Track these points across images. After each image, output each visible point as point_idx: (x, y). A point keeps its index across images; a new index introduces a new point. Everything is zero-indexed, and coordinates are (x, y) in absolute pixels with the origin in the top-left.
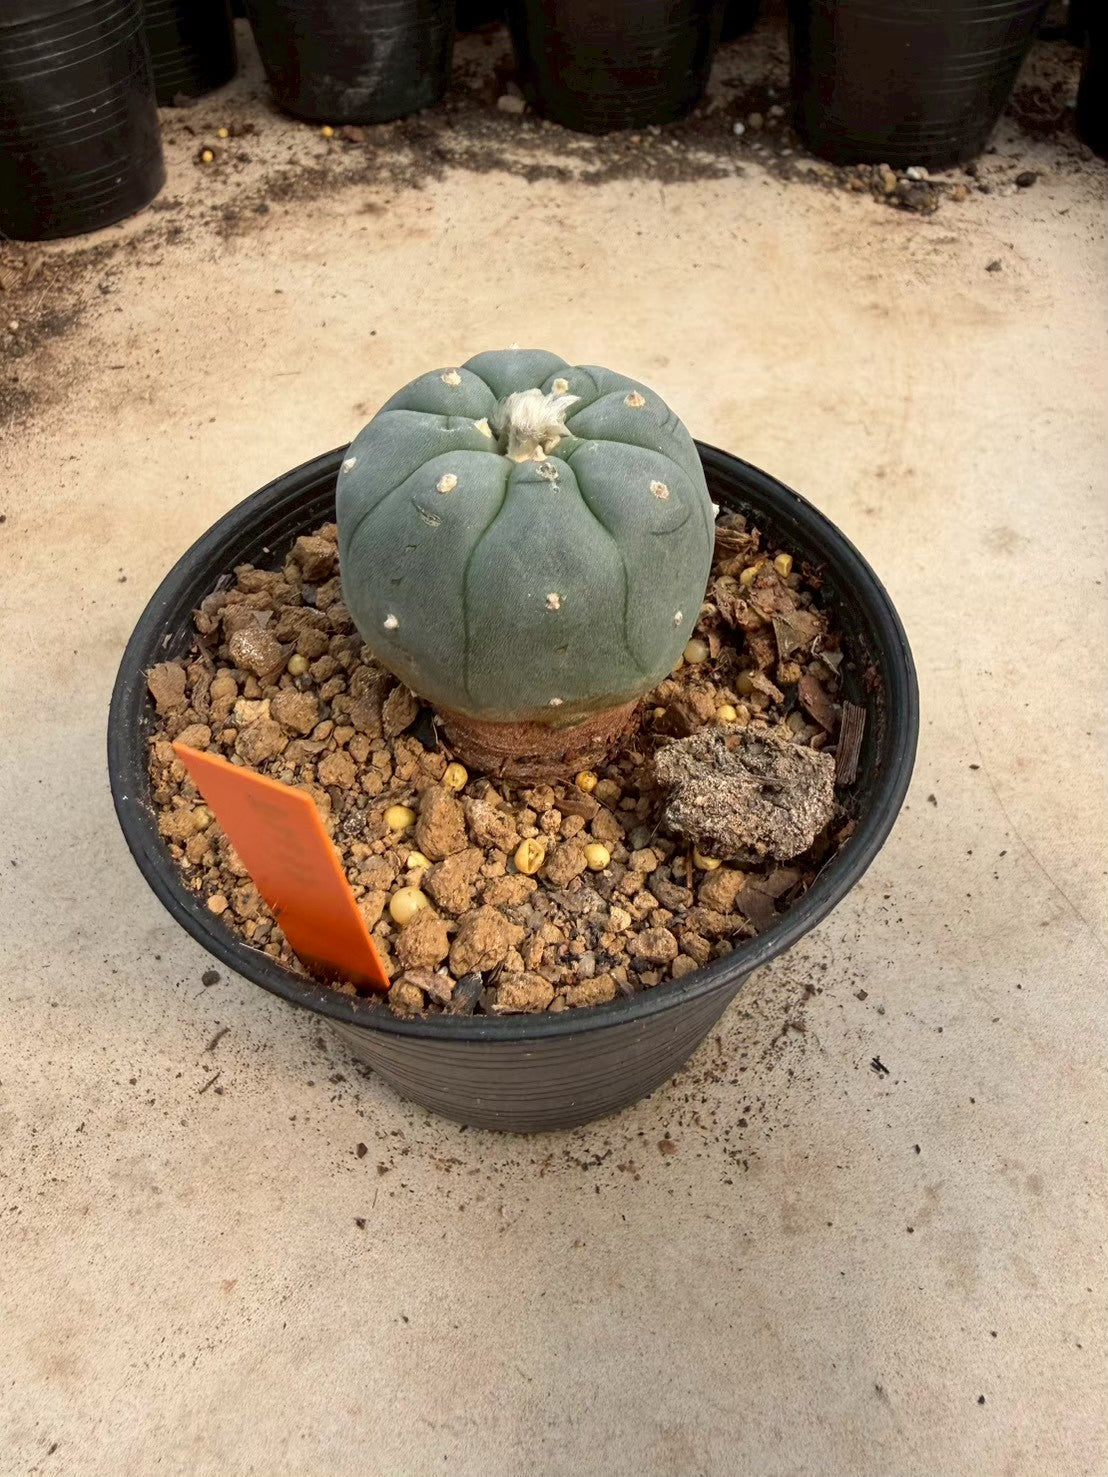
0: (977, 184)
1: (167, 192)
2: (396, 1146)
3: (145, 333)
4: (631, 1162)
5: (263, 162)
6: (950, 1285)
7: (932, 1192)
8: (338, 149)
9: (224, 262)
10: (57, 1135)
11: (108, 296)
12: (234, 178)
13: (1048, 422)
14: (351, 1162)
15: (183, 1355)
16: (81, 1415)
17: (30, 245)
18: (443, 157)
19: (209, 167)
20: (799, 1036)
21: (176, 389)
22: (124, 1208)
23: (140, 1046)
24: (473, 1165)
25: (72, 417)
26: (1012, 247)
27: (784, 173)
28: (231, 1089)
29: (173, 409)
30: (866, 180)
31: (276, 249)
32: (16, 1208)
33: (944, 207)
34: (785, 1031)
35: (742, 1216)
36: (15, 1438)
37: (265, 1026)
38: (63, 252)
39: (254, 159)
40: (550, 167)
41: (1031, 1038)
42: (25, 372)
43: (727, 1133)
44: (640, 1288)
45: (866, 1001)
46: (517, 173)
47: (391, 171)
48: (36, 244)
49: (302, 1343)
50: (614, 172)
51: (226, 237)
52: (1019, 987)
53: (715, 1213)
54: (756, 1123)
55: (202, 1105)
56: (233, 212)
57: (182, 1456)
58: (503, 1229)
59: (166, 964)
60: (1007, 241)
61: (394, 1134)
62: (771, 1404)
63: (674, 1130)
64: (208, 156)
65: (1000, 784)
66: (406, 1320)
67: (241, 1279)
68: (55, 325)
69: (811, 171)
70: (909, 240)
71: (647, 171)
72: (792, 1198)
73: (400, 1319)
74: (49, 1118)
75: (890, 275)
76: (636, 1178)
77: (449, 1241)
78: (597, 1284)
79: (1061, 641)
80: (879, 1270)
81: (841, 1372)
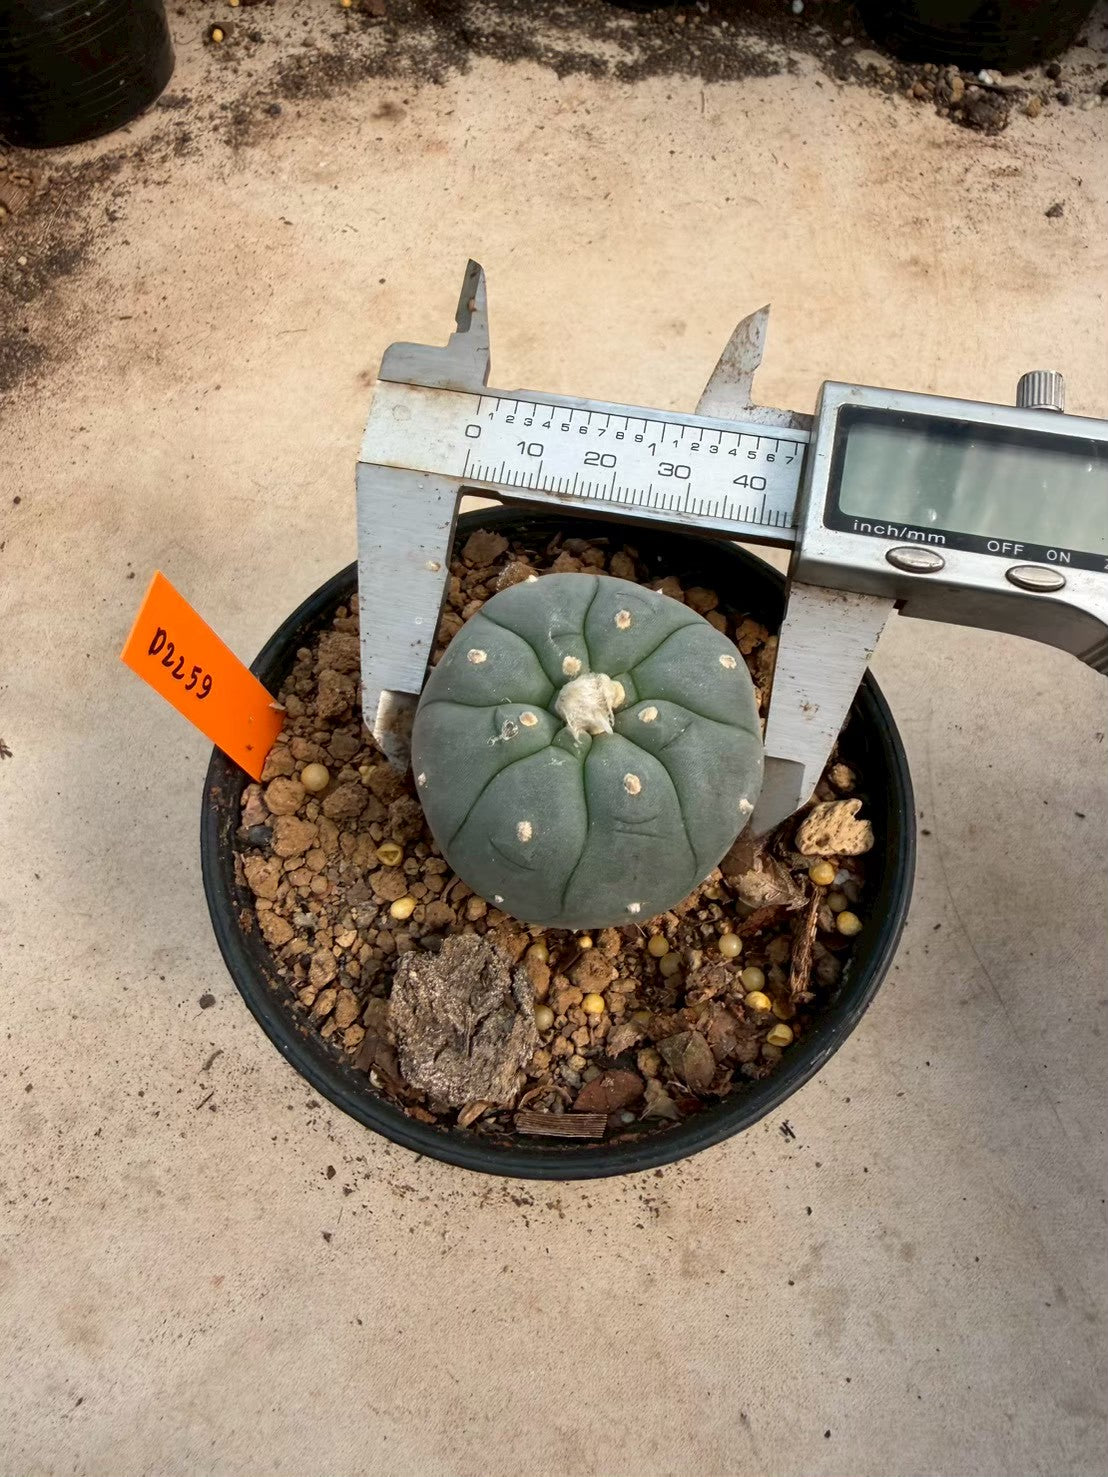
0: (1057, 91)
1: (174, 87)
2: (360, 1170)
3: (152, 274)
4: (559, 1201)
5: (277, 43)
6: (818, 1334)
7: (816, 1250)
8: (357, 26)
9: (233, 181)
10: (79, 1138)
11: (116, 224)
12: (247, 65)
14: (321, 1181)
15: (180, 1336)
16: (101, 1377)
17: (36, 153)
18: (468, 40)
19: (220, 48)
21: (183, 347)
22: (134, 1207)
23: (147, 1061)
24: (424, 1192)
25: (81, 378)
26: (1080, 184)
27: (840, 69)
28: (223, 1107)
29: (180, 372)
30: (931, 85)
31: (286, 164)
32: (46, 1199)
33: (1015, 123)
35: (648, 1258)
36: (51, 1390)
37: (254, 1049)
38: (69, 163)
39: (265, 37)
40: (584, 56)
41: (929, 1116)
42: (33, 318)
43: (645, 1180)
44: (555, 1314)
46: (547, 64)
47: (412, 57)
48: (42, 153)
49: (276, 1335)
50: (654, 65)
51: (236, 147)
52: (928, 1064)
53: (626, 1254)
54: (671, 1175)
55: (199, 1120)
56: (243, 112)
57: (179, 1417)
58: (444, 1252)
59: (169, 984)
60: (1076, 175)
61: (359, 1159)
62: (653, 1420)
64: (218, 35)
65: (947, 853)
66: (360, 1323)
67: (228, 1276)
68: (65, 261)
69: (872, 68)
70: (967, 170)
71: (690, 65)
72: (693, 1246)
73: (355, 1321)
74: (72, 1120)
75: (938, 219)
76: (562, 1216)
77: (400, 1258)
78: (519, 1306)
79: (1039, 694)
80: (759, 1316)
81: (714, 1400)
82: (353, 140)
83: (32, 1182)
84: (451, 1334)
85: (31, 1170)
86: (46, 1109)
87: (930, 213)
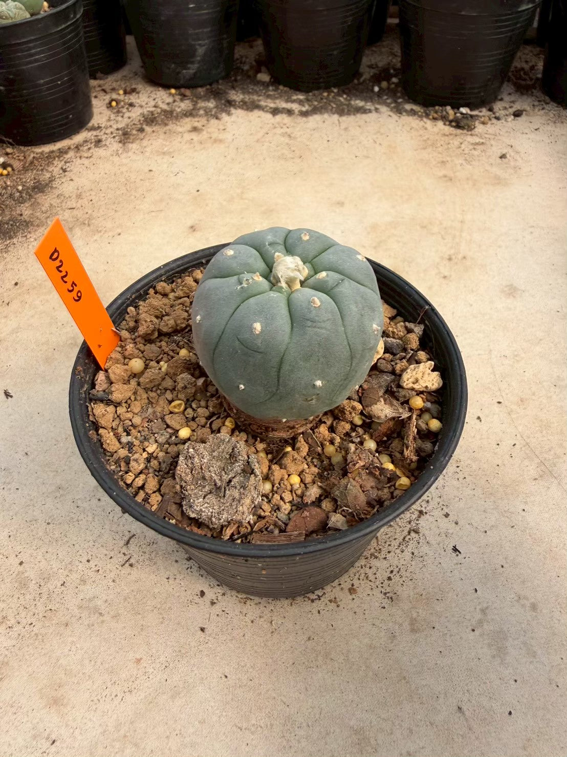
0: (494, 116)
1: (94, 122)
2: (219, 591)
3: (85, 192)
4: (335, 598)
5: (141, 107)
6: (494, 657)
7: (483, 611)
8: (178, 100)
9: (123, 156)
10: (51, 588)
11: (66, 173)
12: (127, 115)
13: (532, 233)
14: (197, 599)
15: (116, 696)
16: (67, 725)
17: (26, 148)
18: (230, 103)
19: (114, 109)
20: (416, 535)
21: (101, 219)
22: (86, 623)
23: (91, 543)
24: (257, 600)
26: (512, 147)
27: (399, 111)
28: (137, 564)
29: (100, 229)
30: (439, 114)
31: (148, 149)
32: (32, 624)
33: (478, 127)
34: (409, 533)
35: (391, 624)
36: (35, 737)
38: (43, 151)
39: (137, 105)
40: (284, 108)
41: (530, 536)
42: (25, 210)
43: (382, 583)
44: (341, 660)
45: (448, 518)
46: (267, 111)
47: (205, 110)
48: (30, 148)
49: (176, 689)
50: (315, 111)
51: (124, 144)
52: (524, 510)
53: (377, 623)
54: (396, 579)
55: (123, 572)
56: (127, 131)
57: (117, 745)
58: (272, 632)
59: (103, 503)
60: (509, 144)
61: (218, 585)
62: (407, 716)
63: (356, 582)
64: (114, 104)
65: (512, 411)
66: (226, 677)
67: (144, 658)
68: (40, 188)
69: (412, 110)
70: (461, 144)
71: (331, 110)
72: (415, 615)
73: (223, 676)
74: (47, 579)
75: (452, 161)
76: (338, 606)
77: (247, 638)
78: (320, 658)
79: (541, 340)
80: (458, 650)
81: (441, 700)
82: (179, 140)
83: (23, 614)
84: (281, 679)
85: (23, 608)
86: (31, 574)
87: (448, 159)
